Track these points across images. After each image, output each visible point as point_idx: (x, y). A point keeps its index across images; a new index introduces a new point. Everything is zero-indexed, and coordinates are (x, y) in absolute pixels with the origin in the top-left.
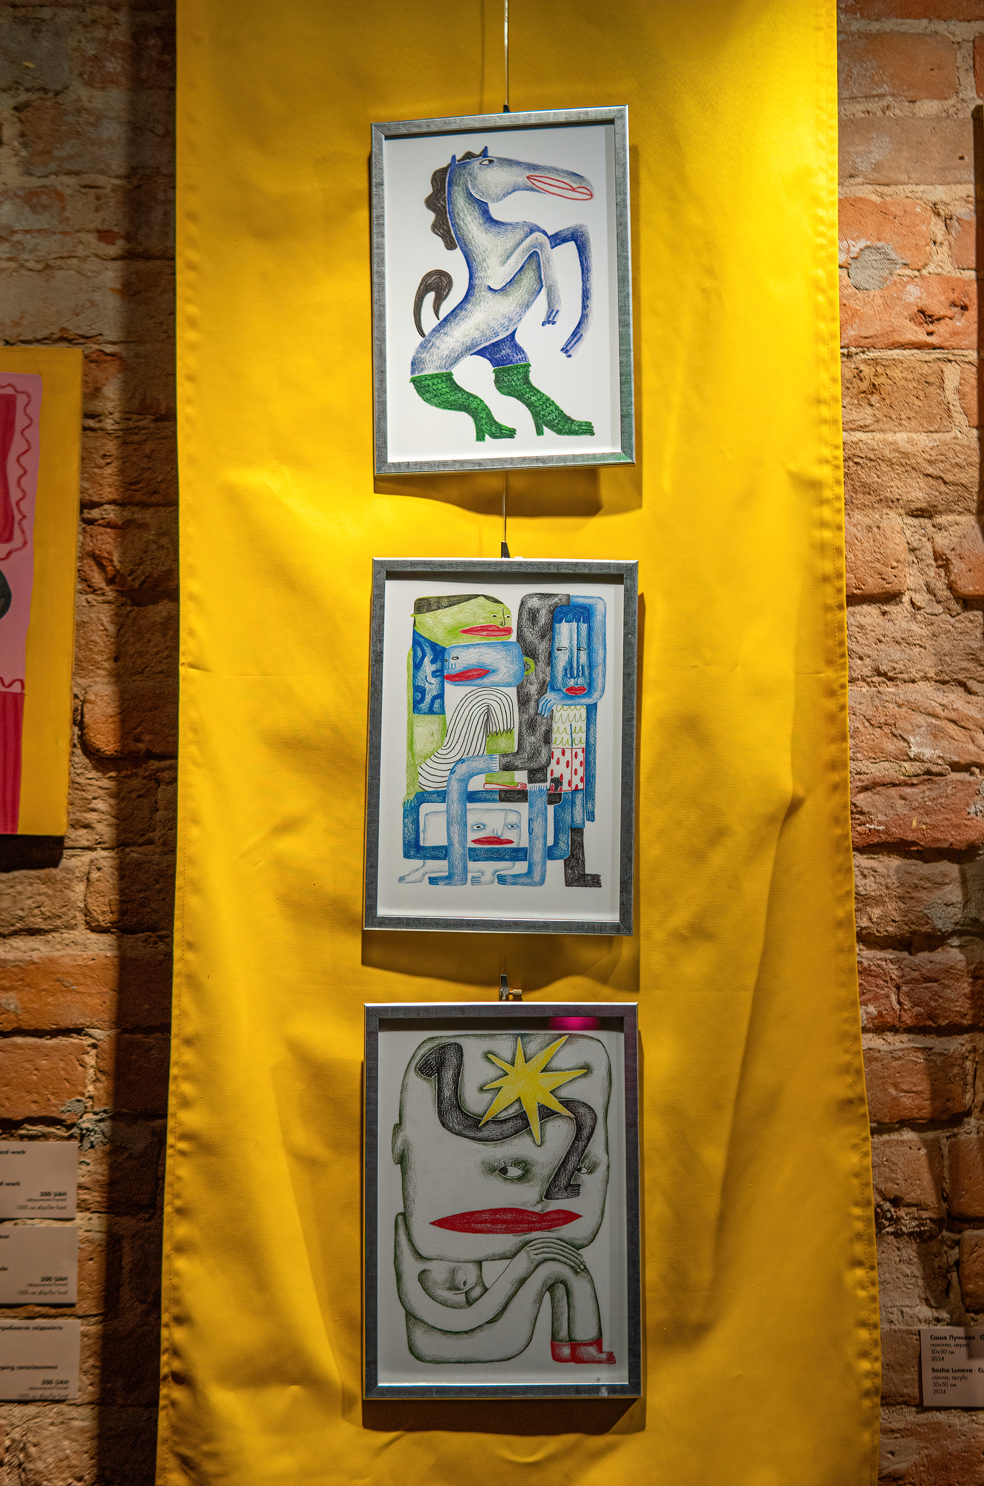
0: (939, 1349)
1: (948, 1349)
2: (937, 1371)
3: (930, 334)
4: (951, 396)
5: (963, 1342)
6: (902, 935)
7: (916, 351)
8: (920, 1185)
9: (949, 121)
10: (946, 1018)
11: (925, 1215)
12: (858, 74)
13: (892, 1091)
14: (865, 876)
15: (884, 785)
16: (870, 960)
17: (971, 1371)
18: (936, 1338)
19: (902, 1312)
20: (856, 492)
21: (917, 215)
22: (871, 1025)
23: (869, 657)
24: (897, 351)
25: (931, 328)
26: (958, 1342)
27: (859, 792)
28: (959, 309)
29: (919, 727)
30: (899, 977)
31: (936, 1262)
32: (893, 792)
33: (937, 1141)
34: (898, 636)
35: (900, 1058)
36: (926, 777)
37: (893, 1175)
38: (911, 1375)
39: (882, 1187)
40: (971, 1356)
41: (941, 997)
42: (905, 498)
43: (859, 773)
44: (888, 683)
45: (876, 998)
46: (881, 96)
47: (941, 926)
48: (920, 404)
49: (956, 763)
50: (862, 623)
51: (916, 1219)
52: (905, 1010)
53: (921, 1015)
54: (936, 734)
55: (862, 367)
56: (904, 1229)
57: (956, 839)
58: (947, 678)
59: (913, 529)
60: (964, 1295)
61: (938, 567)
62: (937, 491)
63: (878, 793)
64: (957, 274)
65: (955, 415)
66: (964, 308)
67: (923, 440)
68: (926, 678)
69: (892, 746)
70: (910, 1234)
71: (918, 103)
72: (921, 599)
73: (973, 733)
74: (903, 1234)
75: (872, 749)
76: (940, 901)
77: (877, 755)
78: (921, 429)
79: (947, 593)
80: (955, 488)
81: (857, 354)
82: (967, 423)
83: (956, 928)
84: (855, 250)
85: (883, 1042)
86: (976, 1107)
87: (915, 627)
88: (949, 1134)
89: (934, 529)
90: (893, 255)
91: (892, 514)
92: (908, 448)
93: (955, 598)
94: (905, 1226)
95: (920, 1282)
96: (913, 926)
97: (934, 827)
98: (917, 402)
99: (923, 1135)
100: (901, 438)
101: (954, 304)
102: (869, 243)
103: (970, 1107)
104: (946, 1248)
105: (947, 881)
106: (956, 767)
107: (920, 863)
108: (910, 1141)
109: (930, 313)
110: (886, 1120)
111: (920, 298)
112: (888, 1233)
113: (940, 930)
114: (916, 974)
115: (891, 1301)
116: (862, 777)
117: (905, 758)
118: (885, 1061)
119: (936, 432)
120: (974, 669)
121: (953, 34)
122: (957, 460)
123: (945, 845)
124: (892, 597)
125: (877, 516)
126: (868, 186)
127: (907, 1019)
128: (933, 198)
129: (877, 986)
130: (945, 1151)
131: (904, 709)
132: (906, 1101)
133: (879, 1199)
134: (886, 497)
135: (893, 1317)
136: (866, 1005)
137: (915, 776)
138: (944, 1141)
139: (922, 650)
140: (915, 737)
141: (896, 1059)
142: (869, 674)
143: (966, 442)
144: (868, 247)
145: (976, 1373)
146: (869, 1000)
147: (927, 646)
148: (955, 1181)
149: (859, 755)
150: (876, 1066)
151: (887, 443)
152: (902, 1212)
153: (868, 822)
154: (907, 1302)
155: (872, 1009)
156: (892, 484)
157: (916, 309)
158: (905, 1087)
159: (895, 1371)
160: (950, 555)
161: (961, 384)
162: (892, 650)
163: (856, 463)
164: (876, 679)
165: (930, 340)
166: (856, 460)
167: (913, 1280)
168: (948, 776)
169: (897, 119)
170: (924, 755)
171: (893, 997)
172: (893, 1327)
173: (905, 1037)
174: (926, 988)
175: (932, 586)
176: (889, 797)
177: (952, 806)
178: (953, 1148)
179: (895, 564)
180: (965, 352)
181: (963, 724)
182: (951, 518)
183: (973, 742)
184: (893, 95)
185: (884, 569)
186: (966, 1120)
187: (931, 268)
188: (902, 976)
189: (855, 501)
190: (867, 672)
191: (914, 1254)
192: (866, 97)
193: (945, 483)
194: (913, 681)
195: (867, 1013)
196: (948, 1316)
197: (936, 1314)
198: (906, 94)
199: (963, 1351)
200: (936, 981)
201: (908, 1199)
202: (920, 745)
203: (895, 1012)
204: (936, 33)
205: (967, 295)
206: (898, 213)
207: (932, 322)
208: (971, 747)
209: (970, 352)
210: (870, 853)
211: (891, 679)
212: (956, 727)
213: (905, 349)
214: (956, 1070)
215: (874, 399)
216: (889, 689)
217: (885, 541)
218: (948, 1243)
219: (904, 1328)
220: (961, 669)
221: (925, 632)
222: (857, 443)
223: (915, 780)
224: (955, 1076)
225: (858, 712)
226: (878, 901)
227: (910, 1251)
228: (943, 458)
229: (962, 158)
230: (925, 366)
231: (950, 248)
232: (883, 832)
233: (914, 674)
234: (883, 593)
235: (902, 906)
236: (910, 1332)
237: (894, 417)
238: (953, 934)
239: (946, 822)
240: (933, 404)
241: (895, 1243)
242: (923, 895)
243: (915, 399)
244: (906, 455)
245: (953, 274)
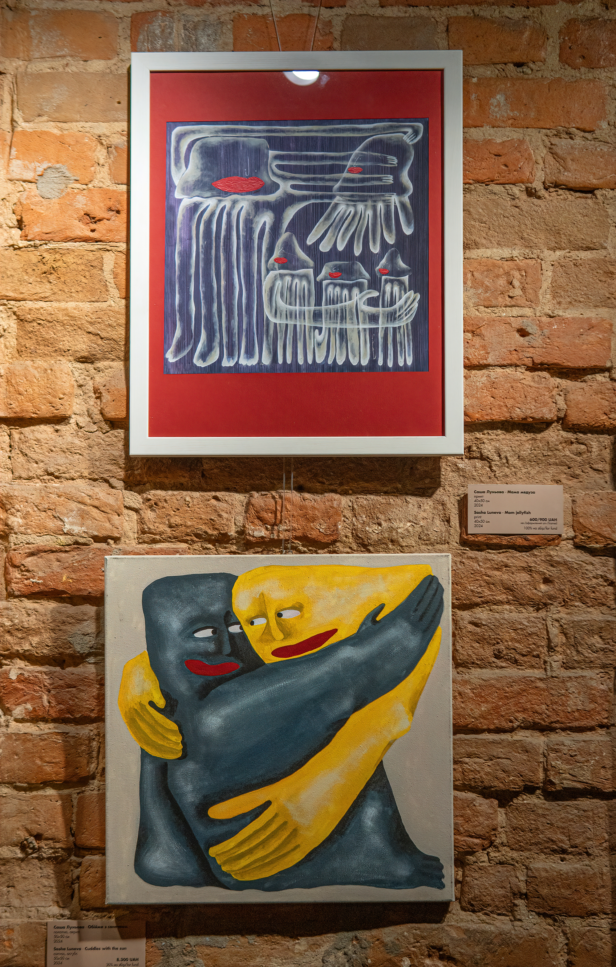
0: (59, 935)
1: (66, 935)
2: (57, 949)
3: (93, 231)
4: (108, 276)
5: (76, 930)
6: (53, 656)
7: (84, 243)
8: (55, 825)
9: (111, 76)
10: (80, 712)
11: (58, 845)
12: (47, 40)
13: (38, 762)
14: (29, 615)
15: (45, 552)
16: (30, 672)
17: (80, 949)
18: (58, 928)
19: (38, 910)
20: (39, 345)
21: (85, 144)
22: (28, 717)
23: (43, 462)
24: (70, 243)
25: (93, 226)
26: (73, 930)
27: (28, 556)
28: (114, 212)
29: (72, 511)
30: (50, 684)
31: (65, 878)
32: (52, 556)
33: (70, 795)
34: (64, 447)
35: (45, 739)
36: (75, 546)
37: (37, 819)
38: (40, 952)
39: (29, 827)
40: (81, 939)
41: (77, 698)
42: (73, 349)
43: (28, 543)
44: (56, 480)
45: (33, 698)
46: (63, 57)
47: (79, 650)
48: (86, 281)
49: (96, 536)
50: (38, 437)
51: (52, 848)
52: (52, 707)
53: (63, 710)
54: (83, 516)
55: (45, 255)
56: (44, 855)
57: (93, 590)
58: (96, 477)
59: (80, 371)
60: (80, 899)
61: (97, 398)
62: (96, 344)
63: (41, 557)
64: (114, 187)
65: (110, 289)
66: (118, 212)
67: (86, 306)
68: (82, 477)
69: (52, 524)
70: (49, 859)
71: (89, 62)
72: (83, 421)
73: (110, 515)
74: (44, 858)
75: (38, 526)
76: (79, 632)
77: (42, 531)
78: (86, 299)
79: (100, 417)
80: (109, 342)
81: (41, 245)
82: (119, 295)
83: (91, 651)
84: (40, 170)
85: (37, 728)
86: (98, 773)
87: (77, 441)
88: (78, 791)
89: (95, 371)
90: (68, 174)
91: (64, 360)
92: (76, 313)
93: (105, 420)
94: (45, 853)
95: (55, 890)
96: (61, 650)
97: (78, 581)
98: (84, 280)
99: (61, 792)
100: (71, 305)
101: (110, 209)
102: (50, 165)
103: (94, 773)
104: (72, 868)
105: (86, 618)
106: (97, 539)
107: (69, 605)
108: (51, 796)
109: (93, 216)
110: (33, 782)
111: (85, 205)
112: (33, 858)
113: (79, 652)
114: (61, 682)
115: (32, 903)
116: (30, 546)
117: (61, 533)
118: (35, 742)
119: (97, 302)
120: (115, 471)
121: (117, 11)
122: (110, 322)
123: (85, 593)
124: (62, 420)
125: (53, 362)
126: (52, 123)
127: (53, 713)
128: (98, 132)
129: (34, 691)
130: (75, 802)
131: (62, 498)
132: (48, 769)
133: (27, 835)
134: (60, 348)
135: (31, 914)
136: (26, 703)
137: (68, 545)
138: (75, 795)
139: (81, 457)
140: (68, 517)
141: (43, 740)
142: (42, 474)
143: (117, 309)
144: (49, 168)
145: (83, 950)
146: (28, 700)
147: (85, 454)
148: (80, 824)
149: (29, 531)
150: (29, 745)
151: (59, 309)
152: (43, 844)
153: (32, 578)
154: (43, 904)
155: (29, 706)
156: (64, 339)
157: (83, 213)
158: (47, 759)
159: (29, 950)
160: (102, 389)
161: (115, 267)
162: (59, 458)
163: (39, 324)
164: (46, 477)
165: (92, 235)
166: (39, 322)
167: (50, 889)
168: (92, 546)
169: (74, 74)
170: (73, 531)
171: (45, 698)
172: (30, 920)
173: (51, 725)
174: (68, 692)
175: (91, 412)
176: (49, 560)
177: (91, 567)
178: (80, 800)
179: (62, 396)
180: (118, 244)
181: (103, 509)
182: (106, 363)
183: (109, 521)
184: (72, 56)
185: (54, 399)
186: (91, 781)
187: (96, 183)
188: (53, 684)
189: (38, 351)
190: (40, 472)
191: (52, 872)
192: (52, 57)
193: (102, 338)
194: (73, 479)
195: (26, 709)
196: (69, 913)
197: (62, 912)
198: (81, 55)
199: (76, 936)
200: (75, 687)
201: (46, 835)
202: (72, 524)
203: (45, 708)
204: (105, 11)
205: (120, 203)
206: (72, 143)
207: (95, 222)
208: (108, 525)
209: (121, 244)
210: (35, 599)
211: (57, 477)
212: (98, 511)
213: (75, 242)
214: (83, 748)
215: (52, 278)
216: (56, 484)
217: (55, 380)
218: (74, 864)
219: (37, 921)
220: (106, 470)
221: (84, 444)
222: (38, 310)
223: (67, 548)
224: (82, 752)
225: (29, 500)
226: (36, 632)
227: (49, 870)
228: (100, 320)
229: (119, 103)
230: (91, 254)
231: (110, 169)
232: (42, 584)
233: (73, 474)
234: (54, 417)
235: (53, 635)
236: (41, 924)
237: (66, 291)
238: (89, 655)
239: (87, 578)
240: (95, 281)
241: (39, 864)
242: (68, 628)
243: (82, 277)
244: (73, 318)
245: (111, 188)
